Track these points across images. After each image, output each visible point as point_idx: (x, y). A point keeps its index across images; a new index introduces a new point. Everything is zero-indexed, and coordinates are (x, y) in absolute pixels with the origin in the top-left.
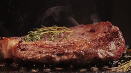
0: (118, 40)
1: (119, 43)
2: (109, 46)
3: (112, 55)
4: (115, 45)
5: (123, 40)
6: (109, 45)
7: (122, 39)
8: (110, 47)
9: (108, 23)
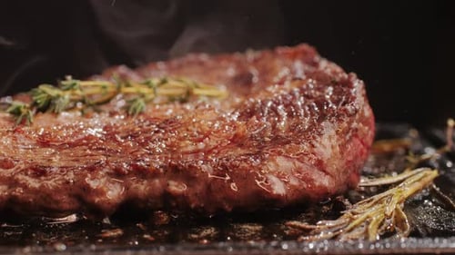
0: (350, 116)
1: (354, 125)
2: (314, 142)
3: (324, 181)
4: (336, 137)
5: (368, 112)
6: (314, 138)
7: (363, 111)
8: (317, 145)
9: (305, 53)
